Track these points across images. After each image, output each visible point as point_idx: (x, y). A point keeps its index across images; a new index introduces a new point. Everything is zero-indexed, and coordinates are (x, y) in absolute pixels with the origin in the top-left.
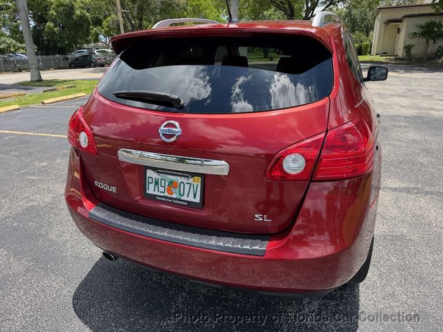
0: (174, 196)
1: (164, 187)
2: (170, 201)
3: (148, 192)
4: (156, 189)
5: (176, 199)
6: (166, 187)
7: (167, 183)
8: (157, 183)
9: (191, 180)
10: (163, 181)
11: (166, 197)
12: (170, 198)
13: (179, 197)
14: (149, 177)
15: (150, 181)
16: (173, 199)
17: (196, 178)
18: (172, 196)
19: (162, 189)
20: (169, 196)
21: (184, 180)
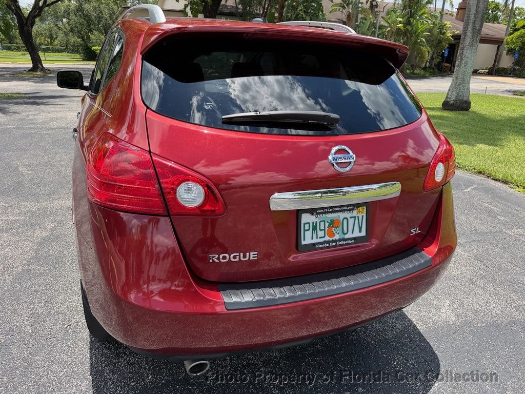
0: (337, 237)
1: (324, 230)
2: (334, 244)
3: (303, 243)
4: (315, 236)
5: (340, 240)
6: (326, 229)
7: (327, 224)
8: (315, 228)
9: (355, 213)
10: (322, 224)
11: (328, 242)
12: (333, 241)
13: (342, 236)
14: (305, 224)
15: (307, 228)
16: (335, 241)
17: (361, 208)
18: (334, 238)
19: (321, 234)
20: (331, 239)
21: (347, 215)
